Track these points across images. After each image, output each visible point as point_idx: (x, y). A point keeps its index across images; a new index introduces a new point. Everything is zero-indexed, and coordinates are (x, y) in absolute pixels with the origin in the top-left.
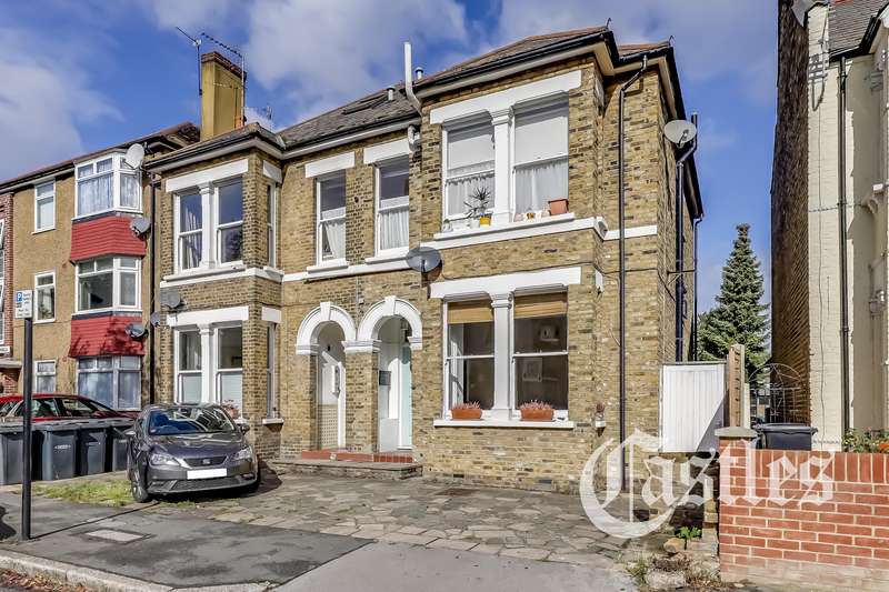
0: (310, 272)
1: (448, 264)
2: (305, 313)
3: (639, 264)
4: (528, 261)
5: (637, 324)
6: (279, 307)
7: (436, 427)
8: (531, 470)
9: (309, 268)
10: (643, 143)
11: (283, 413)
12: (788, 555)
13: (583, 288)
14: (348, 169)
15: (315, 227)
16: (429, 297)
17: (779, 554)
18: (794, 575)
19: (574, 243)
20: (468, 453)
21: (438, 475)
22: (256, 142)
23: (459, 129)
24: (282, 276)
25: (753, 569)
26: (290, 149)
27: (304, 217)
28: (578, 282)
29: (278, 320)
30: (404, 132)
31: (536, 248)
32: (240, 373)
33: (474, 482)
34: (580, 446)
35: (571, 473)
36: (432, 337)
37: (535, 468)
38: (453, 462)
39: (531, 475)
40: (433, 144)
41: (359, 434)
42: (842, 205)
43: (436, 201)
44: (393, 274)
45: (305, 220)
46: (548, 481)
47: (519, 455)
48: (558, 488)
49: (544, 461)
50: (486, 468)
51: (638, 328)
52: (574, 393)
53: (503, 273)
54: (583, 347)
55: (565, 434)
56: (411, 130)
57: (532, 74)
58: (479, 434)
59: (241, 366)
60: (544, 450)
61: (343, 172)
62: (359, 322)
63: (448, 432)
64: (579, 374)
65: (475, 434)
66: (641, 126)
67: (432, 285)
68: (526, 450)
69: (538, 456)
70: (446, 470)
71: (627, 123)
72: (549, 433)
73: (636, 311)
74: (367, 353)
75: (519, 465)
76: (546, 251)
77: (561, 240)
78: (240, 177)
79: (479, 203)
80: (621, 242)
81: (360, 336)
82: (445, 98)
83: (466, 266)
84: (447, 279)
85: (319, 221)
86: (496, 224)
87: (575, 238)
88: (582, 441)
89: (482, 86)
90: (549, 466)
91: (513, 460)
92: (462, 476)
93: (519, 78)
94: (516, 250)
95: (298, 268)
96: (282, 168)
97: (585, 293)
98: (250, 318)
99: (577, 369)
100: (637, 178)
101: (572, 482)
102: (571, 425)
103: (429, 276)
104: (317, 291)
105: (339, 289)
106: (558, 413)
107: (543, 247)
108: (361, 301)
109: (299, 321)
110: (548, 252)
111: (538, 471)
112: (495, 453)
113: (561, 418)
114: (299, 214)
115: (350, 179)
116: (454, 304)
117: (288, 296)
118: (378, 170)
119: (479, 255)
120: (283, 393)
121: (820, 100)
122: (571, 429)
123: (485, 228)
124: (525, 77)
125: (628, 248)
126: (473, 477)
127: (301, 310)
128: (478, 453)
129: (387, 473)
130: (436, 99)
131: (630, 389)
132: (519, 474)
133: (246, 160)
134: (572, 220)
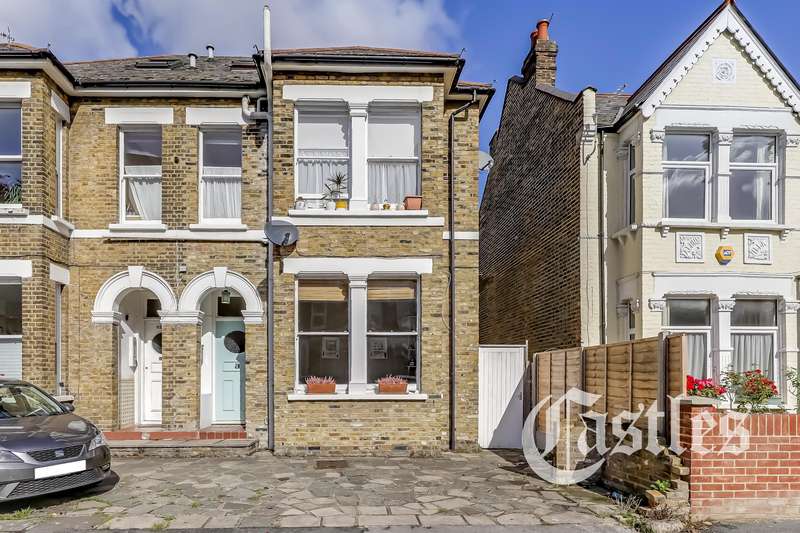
0: (113, 231)
1: (302, 241)
2: (104, 276)
3: (464, 262)
4: (385, 247)
5: (463, 312)
6: (67, 266)
7: (289, 401)
8: (387, 439)
9: (111, 226)
10: (468, 162)
11: (73, 390)
12: (737, 494)
13: (434, 278)
14: (166, 126)
15: (118, 181)
16: (281, 271)
17: (731, 495)
18: (741, 510)
19: (426, 238)
20: (324, 426)
21: (291, 448)
22: (44, 64)
23: (314, 111)
24: (71, 231)
25: (715, 509)
26: (86, 85)
27: (103, 168)
28: (430, 272)
29: (66, 281)
30: (238, 101)
31: (392, 237)
32: (19, 340)
33: (330, 452)
34: (432, 415)
35: (424, 439)
36: (285, 312)
37: (391, 437)
38: (308, 435)
39: (387, 443)
40: (286, 119)
41: (181, 410)
42: (601, 236)
43: (289, 178)
44: (223, 244)
45: (103, 171)
46: (401, 448)
47: (376, 425)
48: (412, 454)
49: (399, 430)
50: (342, 439)
51: (464, 315)
52: (427, 369)
53: (360, 256)
54: (434, 329)
55: (418, 405)
56: (245, 101)
57: (388, 78)
58: (335, 407)
59: (19, 332)
60: (400, 420)
61: (159, 127)
62: (181, 292)
63: (303, 407)
64: (430, 352)
65: (331, 407)
66: (466, 148)
67: (285, 260)
68: (382, 420)
69: (394, 425)
70: (301, 443)
71: (456, 143)
72: (404, 405)
73: (462, 301)
74: (192, 325)
75: (375, 435)
76: (401, 241)
77: (415, 233)
78: (19, 102)
79: (335, 187)
80: (451, 242)
81: (181, 307)
82: (300, 77)
83: (323, 245)
84: (301, 255)
85: (122, 175)
86: (354, 209)
87: (427, 233)
88: (434, 410)
89: (339, 75)
90: (404, 434)
91: (370, 430)
92: (319, 448)
93: (376, 78)
94: (372, 237)
95: (95, 225)
96: (70, 106)
97: (436, 282)
98: (35, 275)
99: (429, 348)
100: (463, 191)
101: (425, 447)
102: (424, 396)
103: (281, 250)
104: (123, 252)
105: (153, 253)
106: (411, 387)
107: (398, 237)
108: (183, 269)
109: (98, 286)
110: (404, 242)
111: (394, 439)
112: (352, 424)
113: (413, 391)
114: (96, 163)
115: (166, 136)
116: (306, 281)
117: (79, 255)
118: (201, 134)
119: (334, 236)
120: (72, 366)
121: (587, 159)
122: (424, 401)
123: (342, 211)
124: (381, 78)
125: (457, 249)
126: (330, 448)
127: (99, 272)
128: (333, 425)
129: (231, 451)
130: (290, 75)
131: (458, 366)
132: (376, 443)
133: (29, 83)
134: (425, 217)
